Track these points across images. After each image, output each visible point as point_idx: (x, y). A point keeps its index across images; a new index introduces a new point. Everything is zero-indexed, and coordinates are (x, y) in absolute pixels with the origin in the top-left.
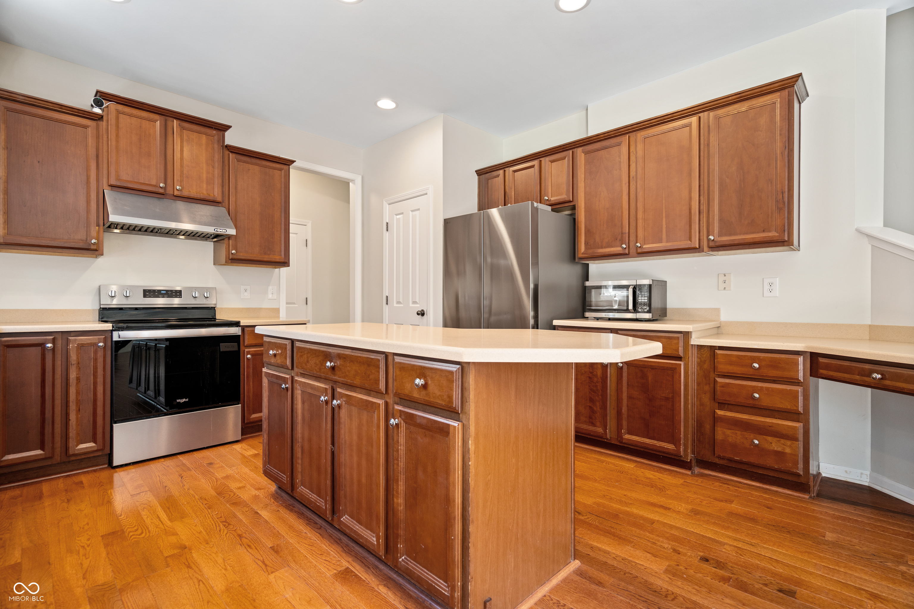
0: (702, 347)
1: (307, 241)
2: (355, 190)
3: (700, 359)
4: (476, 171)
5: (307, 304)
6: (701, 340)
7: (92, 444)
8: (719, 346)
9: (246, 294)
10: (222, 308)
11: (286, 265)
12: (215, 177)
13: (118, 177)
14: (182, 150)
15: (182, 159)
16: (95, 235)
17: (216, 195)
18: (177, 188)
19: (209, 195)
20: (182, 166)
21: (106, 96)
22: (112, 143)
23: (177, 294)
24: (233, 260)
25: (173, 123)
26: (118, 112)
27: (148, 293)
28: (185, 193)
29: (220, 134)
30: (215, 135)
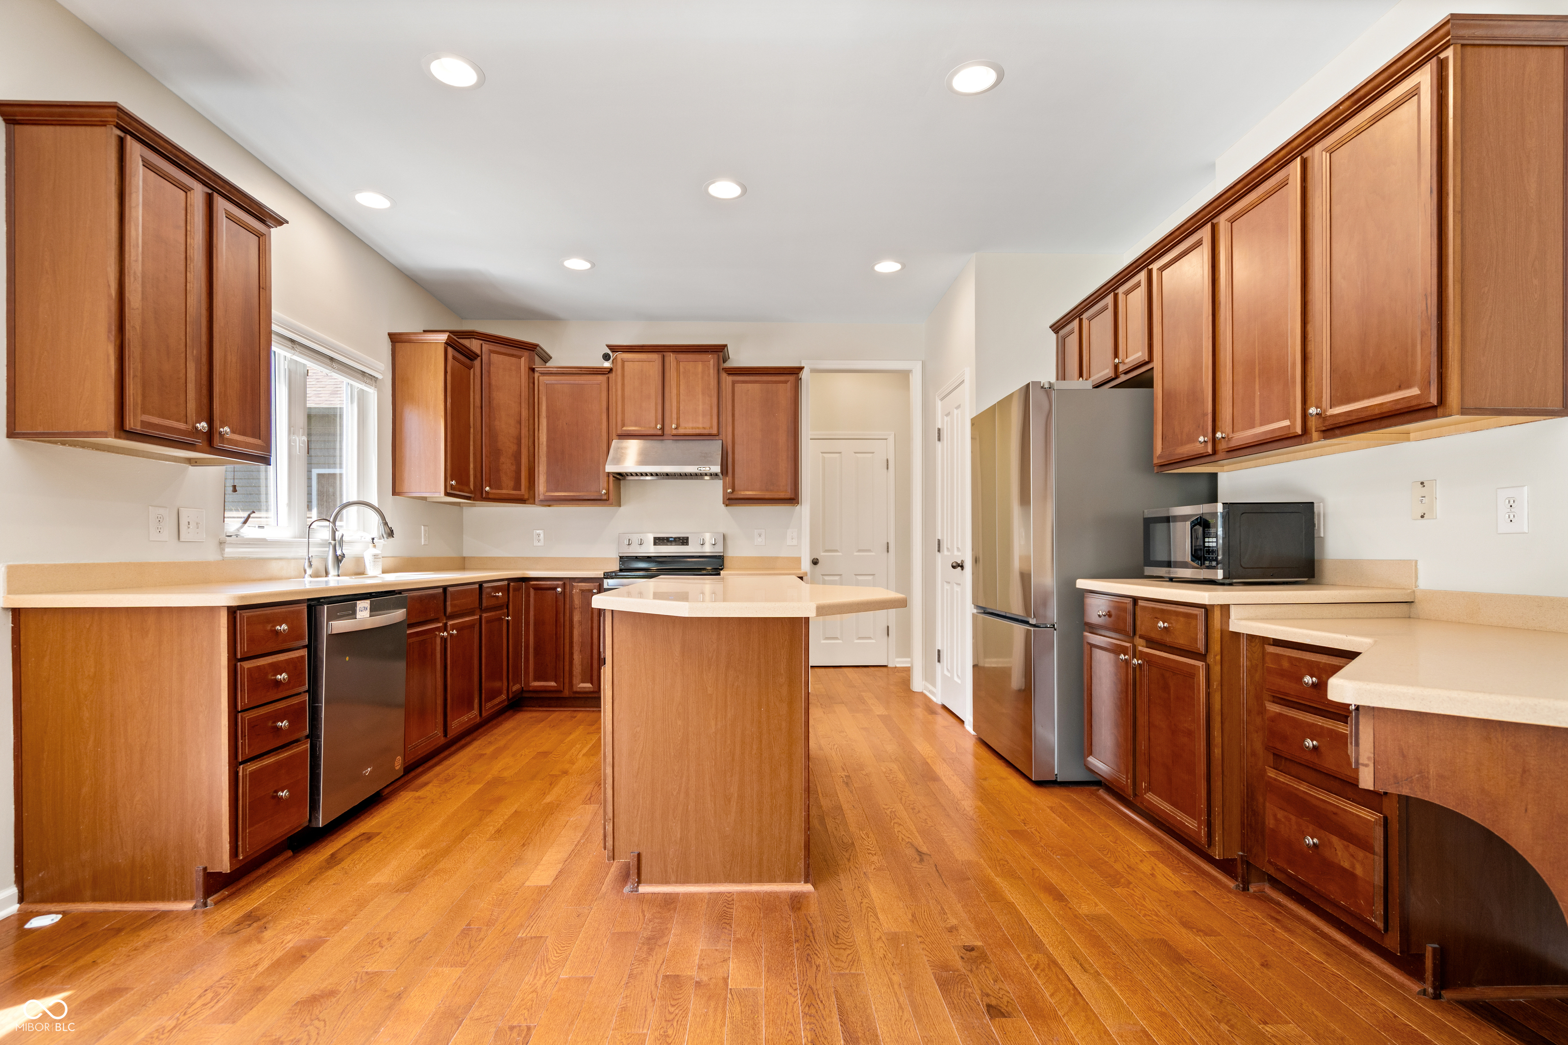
0: (1253, 638)
1: (887, 461)
2: (916, 380)
3: (1251, 661)
4: (1050, 327)
5: (888, 551)
6: (1243, 623)
7: (589, 685)
8: (1273, 639)
9: (760, 540)
10: (733, 557)
11: (794, 501)
12: (711, 407)
13: (623, 425)
14: (678, 386)
15: (678, 395)
16: (606, 485)
17: (711, 427)
18: (674, 426)
19: (704, 428)
20: (678, 402)
21: (613, 348)
22: (619, 393)
23: (684, 541)
24: (731, 500)
25: (671, 357)
26: (623, 361)
27: (658, 541)
28: (681, 431)
29: (716, 356)
30: (711, 359)
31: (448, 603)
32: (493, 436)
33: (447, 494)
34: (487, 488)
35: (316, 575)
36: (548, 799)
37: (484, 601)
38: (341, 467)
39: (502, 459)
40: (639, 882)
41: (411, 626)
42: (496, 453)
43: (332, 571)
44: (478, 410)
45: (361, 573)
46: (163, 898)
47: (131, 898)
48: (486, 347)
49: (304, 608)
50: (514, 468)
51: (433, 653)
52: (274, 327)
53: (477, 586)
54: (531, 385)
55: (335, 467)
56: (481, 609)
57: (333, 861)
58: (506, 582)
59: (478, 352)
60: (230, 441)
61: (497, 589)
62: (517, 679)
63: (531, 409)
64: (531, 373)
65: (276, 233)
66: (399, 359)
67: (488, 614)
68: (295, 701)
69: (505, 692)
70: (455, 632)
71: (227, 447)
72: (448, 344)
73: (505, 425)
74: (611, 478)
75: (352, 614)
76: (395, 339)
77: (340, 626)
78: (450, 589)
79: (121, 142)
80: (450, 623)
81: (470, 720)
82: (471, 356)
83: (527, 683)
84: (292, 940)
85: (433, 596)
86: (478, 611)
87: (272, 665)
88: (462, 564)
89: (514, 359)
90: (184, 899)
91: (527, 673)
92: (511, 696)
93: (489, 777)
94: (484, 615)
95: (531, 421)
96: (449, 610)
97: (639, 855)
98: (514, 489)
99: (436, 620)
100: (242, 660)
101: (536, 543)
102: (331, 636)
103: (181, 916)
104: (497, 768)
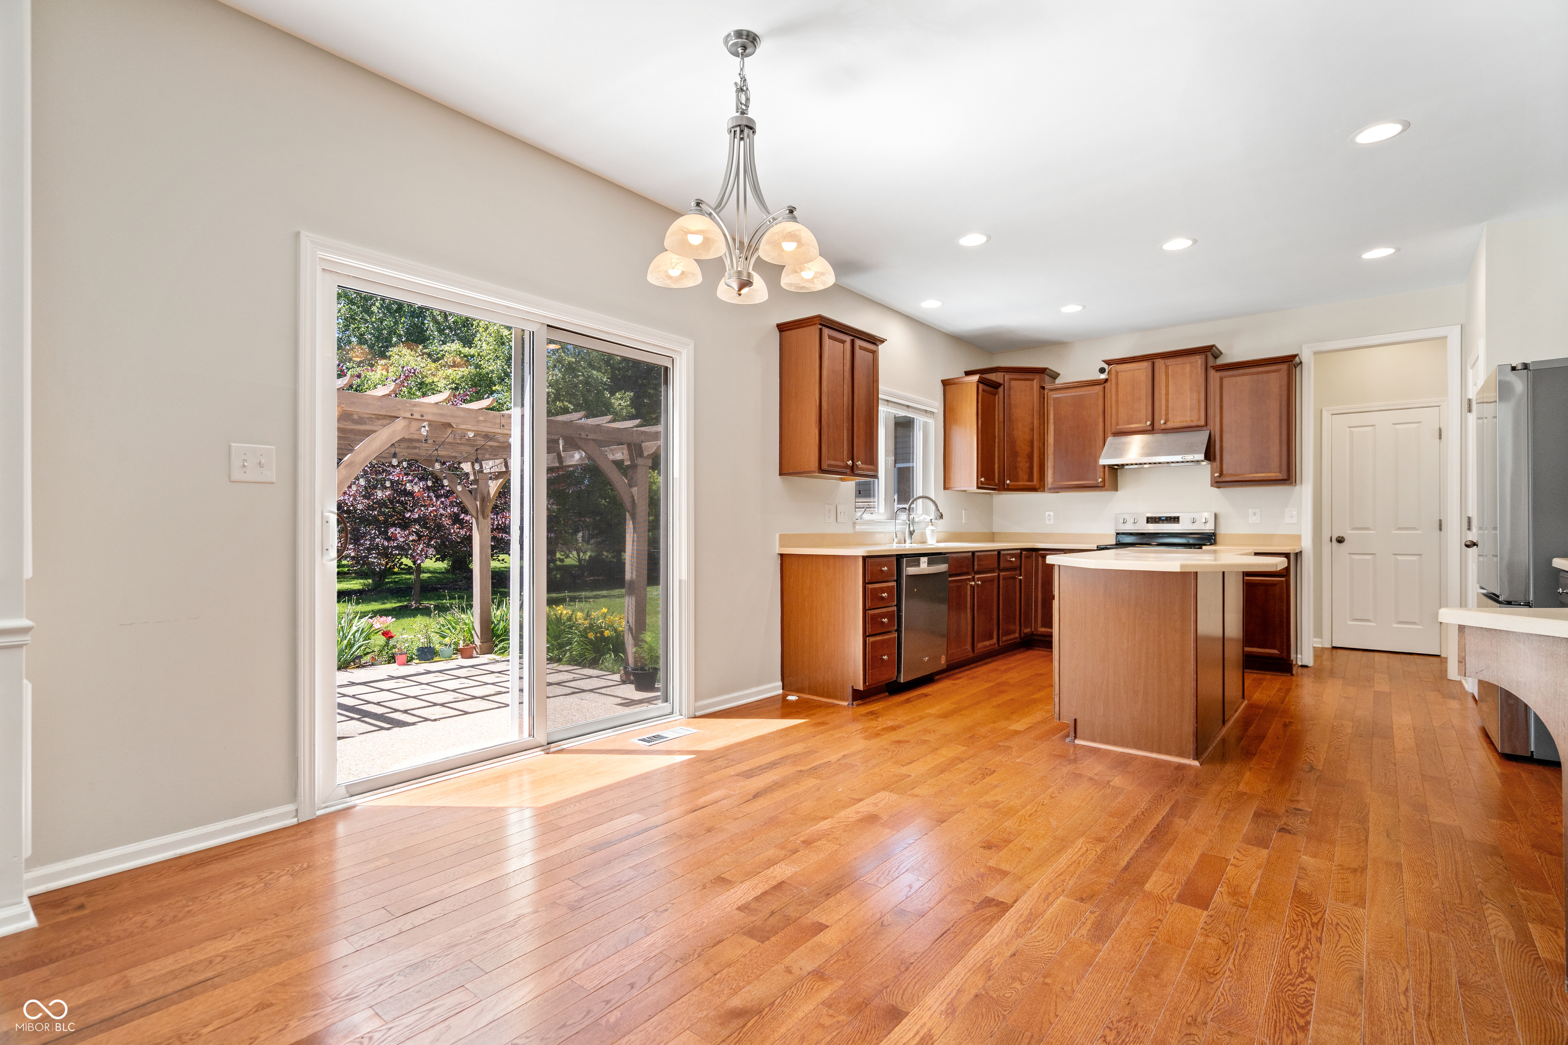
1: (1440, 430)
2: (1453, 347)
5: (1440, 530)
9: (1254, 518)
10: (1225, 534)
11: (1291, 482)
12: (1199, 402)
13: (1118, 424)
14: (1167, 386)
15: (1167, 394)
16: (1102, 475)
17: (1199, 419)
18: (1162, 422)
19: (1192, 421)
20: (1167, 401)
21: (1109, 363)
22: (1114, 398)
23: (1176, 520)
24: (1219, 482)
25: (1160, 363)
26: (1117, 373)
27: (1150, 520)
28: (1170, 425)
29: (1203, 356)
30: (1199, 360)
31: (976, 563)
32: (1012, 443)
33: (978, 488)
34: (1008, 482)
35: (899, 543)
36: (1035, 696)
37: (1001, 563)
38: (913, 462)
39: (1019, 459)
40: (1075, 737)
41: (951, 576)
42: (1014, 454)
43: (908, 541)
44: (1002, 424)
45: (924, 542)
46: (835, 698)
47: (823, 696)
48: (1007, 377)
49: (894, 559)
50: (1028, 465)
51: (965, 595)
52: (880, 396)
53: (996, 553)
54: (1042, 400)
55: (909, 462)
56: (999, 569)
57: (908, 701)
58: (1019, 551)
59: (1002, 382)
60: (862, 469)
61: (1012, 555)
62: (1028, 622)
63: (1042, 418)
64: (1042, 390)
65: (881, 347)
66: (948, 395)
67: (1005, 573)
68: (890, 609)
69: (1018, 631)
70: (980, 583)
71: (860, 472)
72: (980, 381)
73: (1021, 433)
74: (1107, 468)
75: (918, 565)
76: (946, 383)
77: (912, 571)
78: (977, 554)
79: (821, 330)
80: (977, 576)
81: (991, 645)
82: (995, 386)
83: (1036, 628)
84: (890, 723)
85: (966, 558)
86: (997, 570)
87: (880, 588)
88: (992, 537)
89: (1028, 383)
90: (844, 700)
91: (1036, 621)
92: (1022, 635)
93: (1000, 681)
94: (1002, 574)
95: (1042, 428)
96: (976, 567)
97: (1075, 720)
98: (1028, 481)
99: (967, 574)
100: (868, 583)
101: (1047, 522)
102: (908, 576)
103: (843, 707)
104: (1005, 677)
